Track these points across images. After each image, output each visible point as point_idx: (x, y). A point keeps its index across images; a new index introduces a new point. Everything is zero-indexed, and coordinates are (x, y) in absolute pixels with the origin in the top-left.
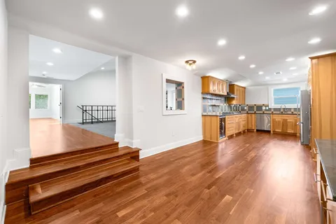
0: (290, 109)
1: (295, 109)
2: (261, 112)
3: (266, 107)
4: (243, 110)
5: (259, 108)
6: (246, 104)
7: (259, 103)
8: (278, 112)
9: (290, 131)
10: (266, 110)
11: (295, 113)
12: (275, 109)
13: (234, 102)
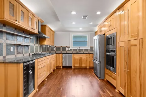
0: (82, 49)
1: (85, 50)
2: (65, 52)
3: (68, 48)
4: (52, 50)
5: (64, 49)
6: (55, 45)
7: (64, 45)
8: (76, 52)
9: (84, 66)
10: (68, 50)
11: (85, 52)
12: (74, 50)
13: (46, 43)
